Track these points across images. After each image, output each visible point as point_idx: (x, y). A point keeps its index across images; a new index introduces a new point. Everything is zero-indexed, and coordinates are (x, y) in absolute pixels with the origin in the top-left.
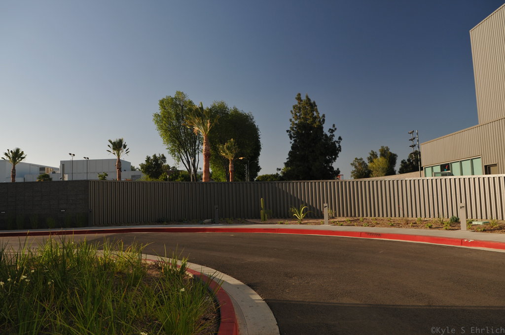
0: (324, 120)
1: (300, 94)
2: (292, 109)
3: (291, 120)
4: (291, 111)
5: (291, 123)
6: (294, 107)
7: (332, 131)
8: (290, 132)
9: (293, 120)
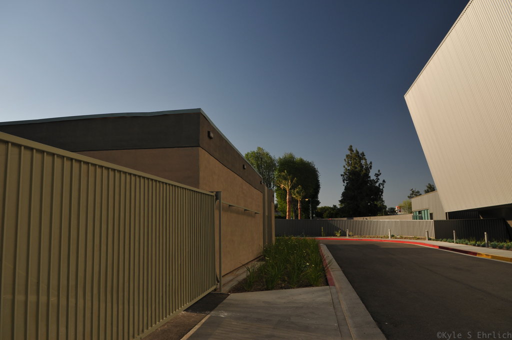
0: (371, 167)
1: (351, 146)
2: (345, 158)
3: (344, 167)
4: (345, 160)
5: (344, 169)
6: (347, 156)
7: (377, 175)
8: (344, 176)
9: (346, 167)
